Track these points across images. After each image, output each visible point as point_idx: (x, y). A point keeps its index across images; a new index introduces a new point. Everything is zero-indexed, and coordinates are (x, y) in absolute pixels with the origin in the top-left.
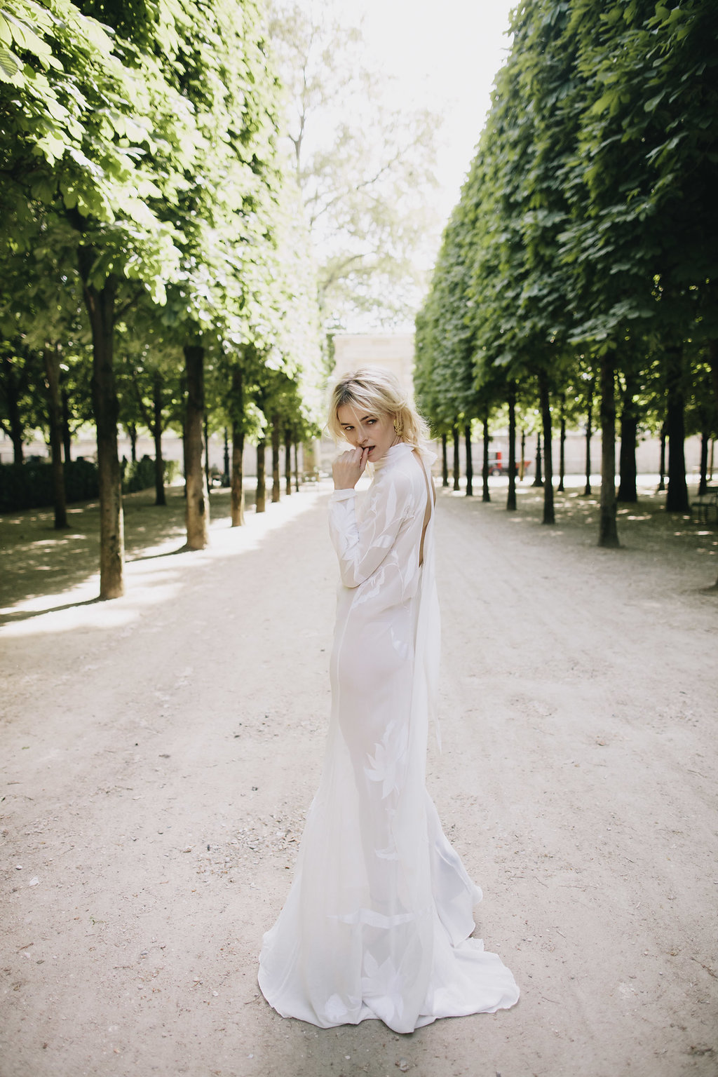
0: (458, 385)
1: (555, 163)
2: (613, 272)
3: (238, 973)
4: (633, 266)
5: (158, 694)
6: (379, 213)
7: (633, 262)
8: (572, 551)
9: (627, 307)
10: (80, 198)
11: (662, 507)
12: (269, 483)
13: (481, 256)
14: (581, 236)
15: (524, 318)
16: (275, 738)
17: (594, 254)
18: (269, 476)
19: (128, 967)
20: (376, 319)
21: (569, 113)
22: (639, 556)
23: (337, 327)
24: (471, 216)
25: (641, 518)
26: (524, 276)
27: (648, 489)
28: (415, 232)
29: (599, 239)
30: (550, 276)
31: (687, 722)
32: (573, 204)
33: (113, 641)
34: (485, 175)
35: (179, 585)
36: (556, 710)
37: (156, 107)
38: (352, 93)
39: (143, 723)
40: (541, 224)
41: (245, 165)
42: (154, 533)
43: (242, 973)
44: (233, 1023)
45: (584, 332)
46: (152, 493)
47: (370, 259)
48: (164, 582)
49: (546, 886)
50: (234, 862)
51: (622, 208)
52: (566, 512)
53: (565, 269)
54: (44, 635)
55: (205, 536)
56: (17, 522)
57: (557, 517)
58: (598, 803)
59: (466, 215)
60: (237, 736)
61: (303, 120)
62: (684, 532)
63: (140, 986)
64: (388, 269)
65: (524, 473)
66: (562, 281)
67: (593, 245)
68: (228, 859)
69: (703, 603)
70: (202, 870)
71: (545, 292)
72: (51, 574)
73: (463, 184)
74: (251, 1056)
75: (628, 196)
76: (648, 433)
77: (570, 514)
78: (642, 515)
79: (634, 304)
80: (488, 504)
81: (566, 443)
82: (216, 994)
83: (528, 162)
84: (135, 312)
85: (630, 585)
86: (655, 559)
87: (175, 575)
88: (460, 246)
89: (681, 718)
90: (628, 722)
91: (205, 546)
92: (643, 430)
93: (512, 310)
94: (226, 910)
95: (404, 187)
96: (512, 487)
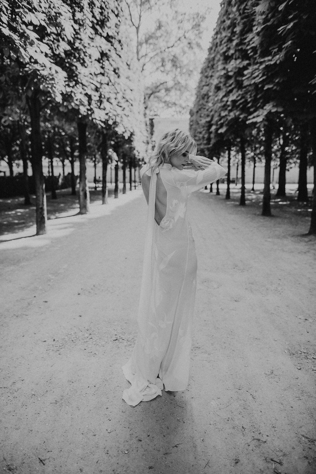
0: (205, 142)
1: (245, 37)
2: (265, 88)
3: (51, 391)
4: (274, 86)
5: (50, 276)
6: (174, 61)
7: (274, 84)
8: (250, 217)
9: (271, 106)
10: (11, 52)
11: (296, 198)
12: (121, 186)
13: (215, 82)
14: (253, 71)
15: (230, 111)
16: (95, 295)
17: (257, 80)
18: (120, 182)
19: (6, 387)
20: (174, 112)
21: (251, 12)
22: (279, 220)
23: (156, 115)
24: (212, 63)
25: (285, 203)
26: (231, 91)
27: (292, 190)
28: (191, 71)
29: (260, 73)
30: (241, 91)
31: (278, 292)
32: (251, 56)
33: (37, 253)
34: (217, 43)
35: (72, 230)
36: (221, 286)
37: (52, 9)
38: (163, 4)
39: (40, 288)
40: (238, 66)
41: (102, 38)
42: (67, 207)
43: (53, 392)
44: (44, 411)
45: (254, 117)
46: (70, 190)
47: (170, 84)
48: (66, 228)
49: (193, 360)
50: (63, 346)
51: (270, 58)
52: (251, 200)
53: (247, 88)
54: (8, 250)
55: (87, 208)
56: (9, 201)
57: (247, 202)
58: (227, 326)
59: (209, 62)
60: (79, 294)
61: (140, 17)
62: (303, 210)
63: (9, 395)
64: (178, 88)
65: (238, 182)
66: (246, 93)
67: (258, 76)
68: (61, 345)
69: (301, 241)
70: (49, 349)
71: (239, 98)
72: (17, 224)
73: (209, 47)
74: (47, 424)
75: (273, 52)
76: (293, 165)
77: (253, 201)
78: (286, 201)
79: (275, 104)
80: (218, 196)
81: (256, 169)
82: (39, 399)
83: (234, 36)
84: (51, 107)
85: (271, 232)
86: (286, 221)
87: (71, 225)
88: (207, 77)
89: (276, 290)
90: (252, 292)
91: (87, 212)
92: (291, 163)
93: (226, 107)
94: (54, 366)
95: (186, 49)
96: (228, 189)
